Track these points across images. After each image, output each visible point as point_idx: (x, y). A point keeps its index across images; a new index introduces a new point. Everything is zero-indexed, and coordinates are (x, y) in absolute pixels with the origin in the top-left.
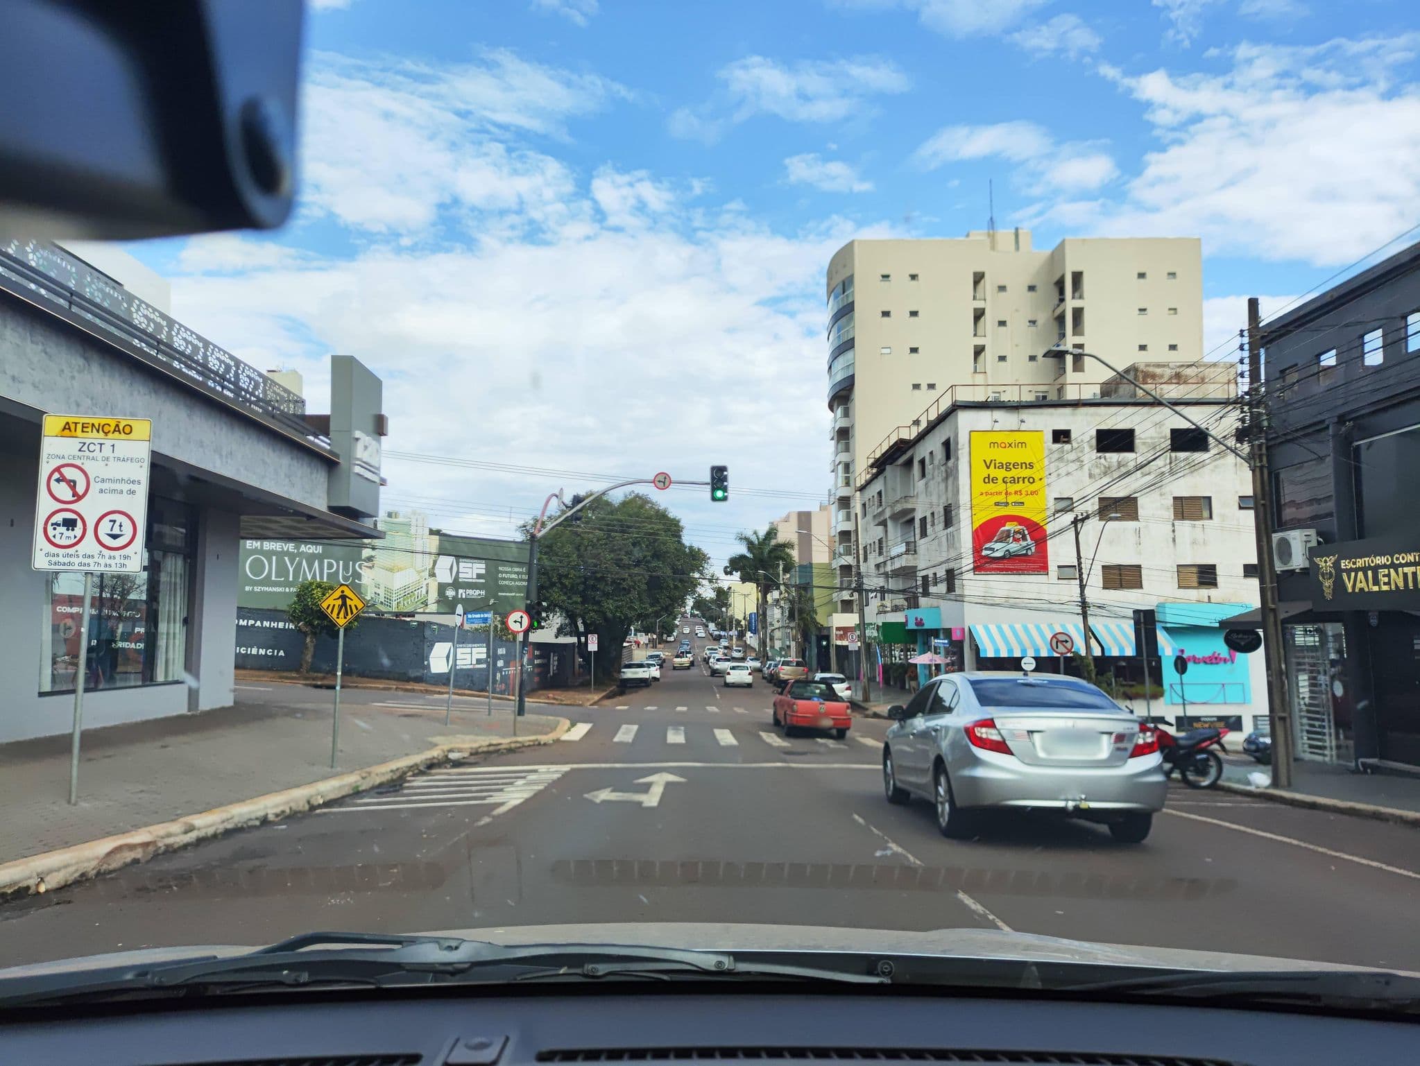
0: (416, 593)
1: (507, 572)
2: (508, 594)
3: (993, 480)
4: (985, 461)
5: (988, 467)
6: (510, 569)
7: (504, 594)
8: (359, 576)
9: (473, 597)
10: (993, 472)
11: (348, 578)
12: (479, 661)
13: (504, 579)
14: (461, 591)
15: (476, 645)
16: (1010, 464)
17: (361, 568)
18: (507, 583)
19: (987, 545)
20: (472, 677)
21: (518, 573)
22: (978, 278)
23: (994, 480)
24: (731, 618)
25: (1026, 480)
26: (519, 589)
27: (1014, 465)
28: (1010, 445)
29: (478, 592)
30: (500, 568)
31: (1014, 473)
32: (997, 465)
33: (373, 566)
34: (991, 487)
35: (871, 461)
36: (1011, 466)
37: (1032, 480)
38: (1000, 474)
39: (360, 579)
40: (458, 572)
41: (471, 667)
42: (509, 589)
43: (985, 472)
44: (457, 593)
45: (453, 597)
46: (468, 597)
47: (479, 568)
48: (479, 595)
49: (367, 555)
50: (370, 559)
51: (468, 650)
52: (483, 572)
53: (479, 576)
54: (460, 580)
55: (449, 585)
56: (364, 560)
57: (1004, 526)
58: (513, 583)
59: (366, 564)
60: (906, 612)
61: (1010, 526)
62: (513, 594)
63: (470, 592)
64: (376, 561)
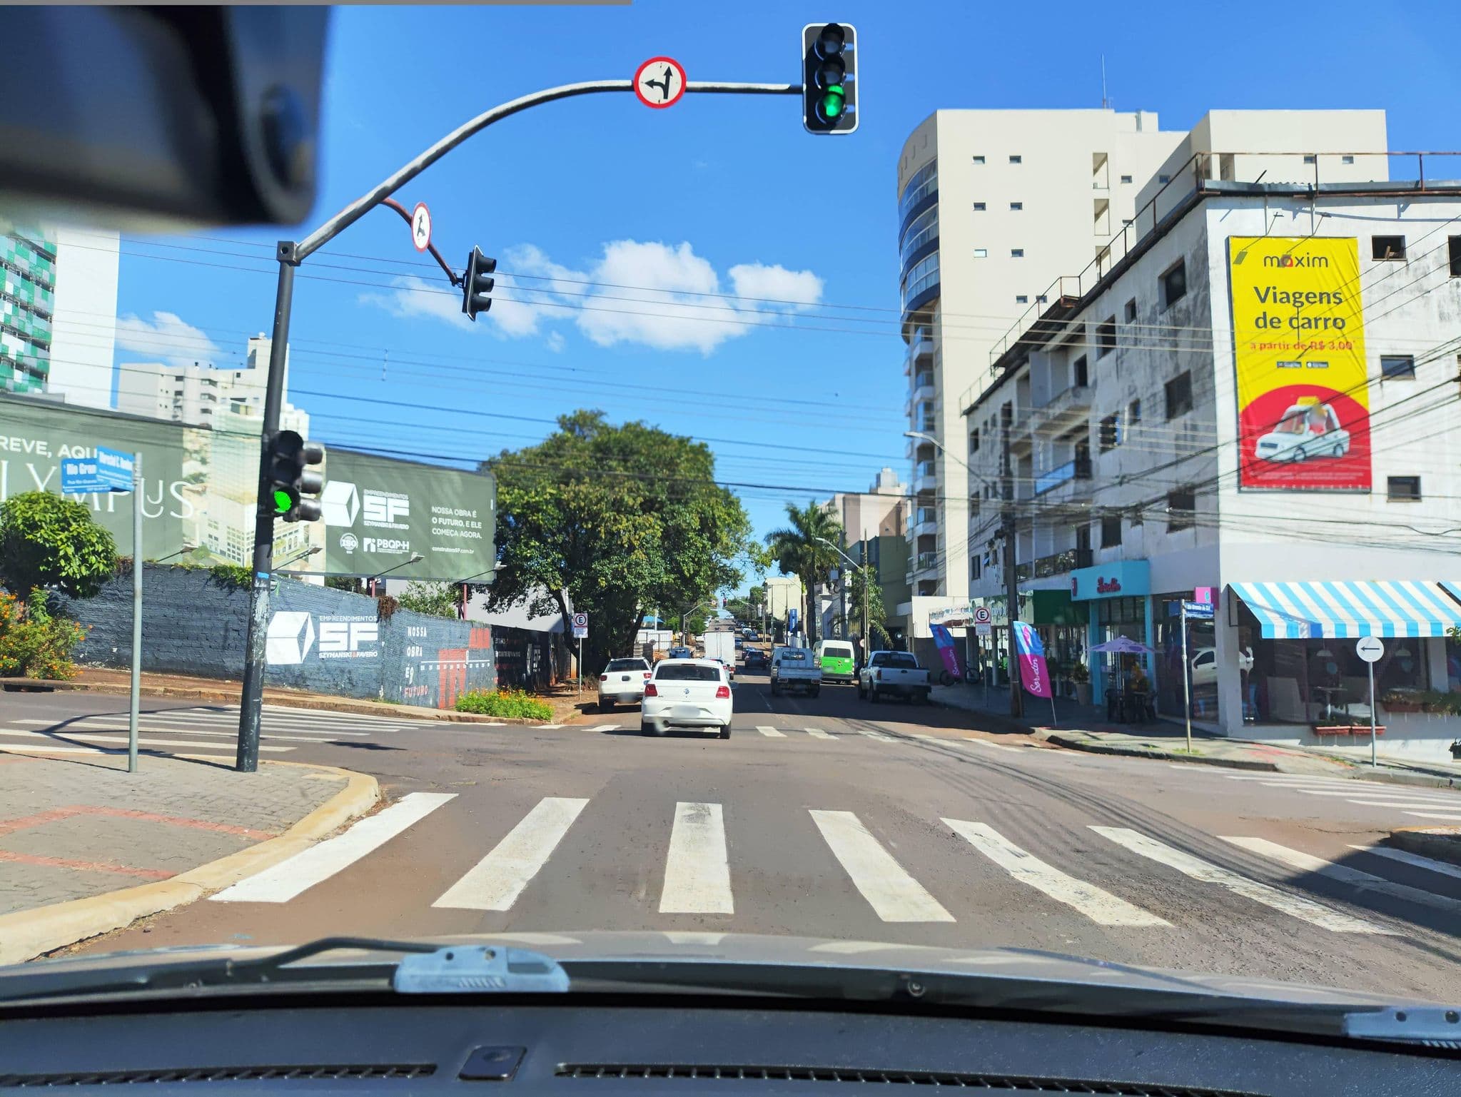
0: (286, 539)
1: (445, 516)
2: (448, 550)
3: (1271, 322)
4: (1256, 289)
5: (1263, 300)
6: (450, 512)
7: (442, 549)
8: (178, 507)
9: (389, 551)
10: (1273, 309)
11: (158, 507)
12: (363, 646)
13: (441, 526)
14: (367, 541)
15: (358, 618)
16: (1301, 294)
17: (180, 493)
18: (447, 532)
19: (1266, 438)
20: (350, 672)
21: (464, 519)
22: (1100, 160)
23: (1274, 323)
24: (769, 617)
25: (1330, 323)
26: (466, 543)
27: (1307, 298)
28: (1300, 262)
29: (397, 544)
30: (434, 509)
31: (1310, 311)
32: (1279, 297)
33: (204, 491)
34: (1269, 335)
35: (995, 358)
36: (1303, 299)
37: (1339, 323)
38: (1286, 310)
39: (179, 512)
40: (361, 511)
41: (347, 655)
42: (450, 542)
43: (1259, 309)
44: (361, 543)
45: (354, 550)
46: (380, 551)
47: (399, 505)
48: (400, 548)
49: (192, 472)
50: (197, 478)
51: (344, 627)
52: (406, 513)
53: (398, 519)
54: (366, 523)
55: (346, 530)
56: (187, 480)
57: (1294, 403)
58: (456, 533)
59: (189, 486)
60: (1075, 573)
61: (1302, 404)
62: (457, 550)
63: (384, 543)
64: (209, 483)
